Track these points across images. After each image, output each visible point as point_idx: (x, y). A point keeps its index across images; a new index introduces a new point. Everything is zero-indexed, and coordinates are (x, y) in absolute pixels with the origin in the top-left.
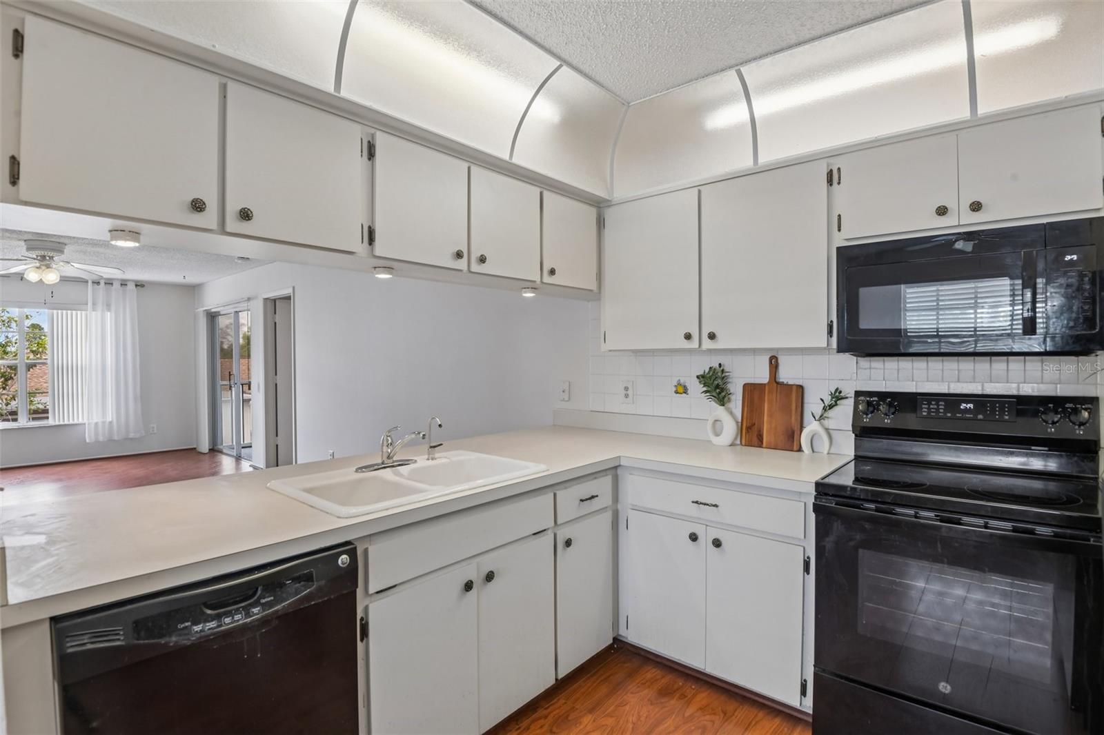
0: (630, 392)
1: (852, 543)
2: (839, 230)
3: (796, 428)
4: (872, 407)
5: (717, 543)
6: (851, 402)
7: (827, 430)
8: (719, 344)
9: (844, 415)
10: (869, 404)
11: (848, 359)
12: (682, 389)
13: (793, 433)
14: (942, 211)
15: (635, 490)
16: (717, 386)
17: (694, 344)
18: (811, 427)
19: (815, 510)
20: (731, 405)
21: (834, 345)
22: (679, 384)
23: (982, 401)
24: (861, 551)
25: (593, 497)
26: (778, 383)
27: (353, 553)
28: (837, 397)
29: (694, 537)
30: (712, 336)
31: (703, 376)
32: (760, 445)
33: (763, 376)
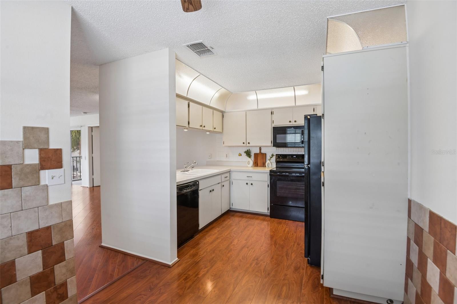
0: (227, 156)
1: (276, 180)
2: (273, 123)
3: (265, 162)
4: (279, 158)
5: (252, 184)
6: (275, 156)
7: (271, 162)
8: (250, 145)
9: (274, 159)
10: (278, 157)
11: (275, 148)
12: (240, 155)
13: (264, 163)
14: (290, 122)
15: (234, 176)
16: (249, 154)
17: (245, 145)
18: (268, 162)
19: (270, 175)
20: (251, 158)
21: (272, 145)
22: (240, 154)
23: (297, 155)
24: (277, 181)
25: (227, 177)
26: (261, 153)
27: (198, 182)
28: (273, 155)
29: (247, 184)
30: (249, 143)
31: (246, 152)
32: (258, 166)
33: (258, 152)
